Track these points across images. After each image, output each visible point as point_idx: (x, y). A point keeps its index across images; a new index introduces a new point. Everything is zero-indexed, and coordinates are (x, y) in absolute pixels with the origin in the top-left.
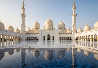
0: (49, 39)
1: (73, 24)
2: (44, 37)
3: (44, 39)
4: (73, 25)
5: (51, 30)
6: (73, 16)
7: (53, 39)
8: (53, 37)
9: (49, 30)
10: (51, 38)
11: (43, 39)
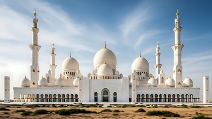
1: (175, 66)
4: (175, 69)
6: (176, 48)
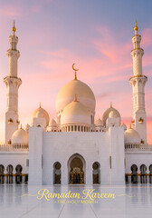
0: (77, 179)
2: (57, 166)
3: (57, 180)
5: (85, 129)
7: (96, 180)
8: (96, 166)
9: (75, 128)
10: (89, 173)
11: (51, 178)
